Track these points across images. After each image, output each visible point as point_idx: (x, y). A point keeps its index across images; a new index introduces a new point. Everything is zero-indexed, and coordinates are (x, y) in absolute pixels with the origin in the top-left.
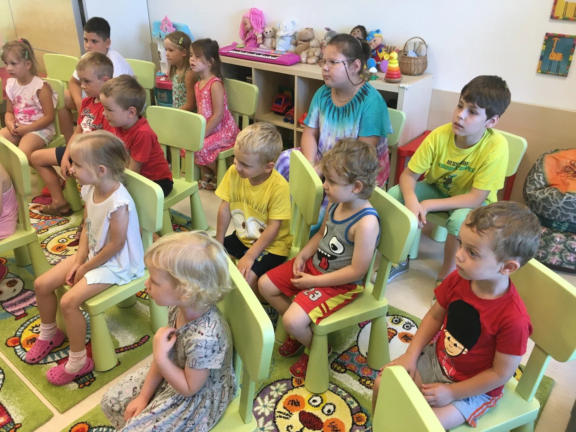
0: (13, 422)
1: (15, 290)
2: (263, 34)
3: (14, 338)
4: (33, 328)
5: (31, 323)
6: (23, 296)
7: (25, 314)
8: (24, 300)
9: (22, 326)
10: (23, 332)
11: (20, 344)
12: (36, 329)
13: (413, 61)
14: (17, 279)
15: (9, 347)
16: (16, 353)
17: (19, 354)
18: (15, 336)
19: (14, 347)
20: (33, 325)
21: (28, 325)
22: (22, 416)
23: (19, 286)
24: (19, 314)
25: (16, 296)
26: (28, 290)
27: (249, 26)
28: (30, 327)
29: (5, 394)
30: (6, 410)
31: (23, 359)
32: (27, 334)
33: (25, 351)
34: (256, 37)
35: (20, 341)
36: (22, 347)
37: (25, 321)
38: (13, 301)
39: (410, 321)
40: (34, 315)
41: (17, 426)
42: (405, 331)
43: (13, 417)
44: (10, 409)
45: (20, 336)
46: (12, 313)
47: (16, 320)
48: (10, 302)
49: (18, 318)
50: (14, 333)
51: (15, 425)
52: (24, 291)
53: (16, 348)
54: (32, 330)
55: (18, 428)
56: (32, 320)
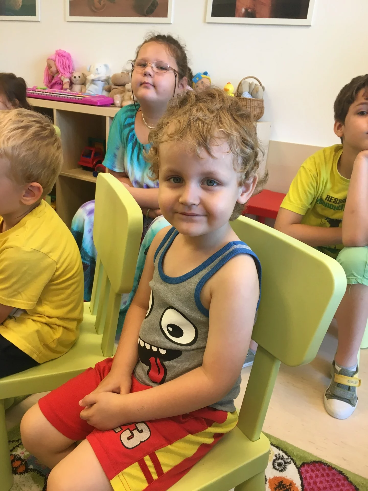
2: (70, 79)
13: (249, 102)
27: (54, 69)
34: (63, 82)
39: (282, 454)
42: (277, 474)
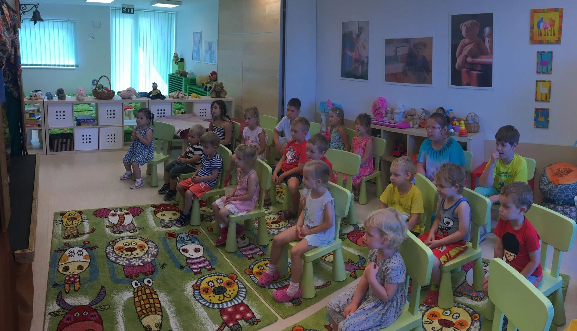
0: (256, 318)
1: (245, 243)
2: (386, 111)
3: (249, 270)
4: (259, 266)
5: (257, 263)
6: (250, 247)
7: (253, 258)
8: (252, 249)
9: (252, 264)
10: (253, 267)
11: (253, 274)
12: (260, 267)
14: (245, 237)
15: (247, 274)
16: (252, 279)
17: (253, 279)
18: (249, 269)
19: (250, 275)
20: (259, 264)
21: (256, 264)
22: (260, 316)
23: (247, 241)
24: (250, 256)
25: (246, 246)
26: (253, 244)
27: (378, 107)
28: (256, 266)
29: (249, 300)
30: (251, 310)
31: (256, 282)
32: (255, 270)
33: (256, 278)
34: (382, 113)
35: (252, 272)
36: (254, 276)
37: (253, 262)
38: (245, 249)
40: (258, 259)
41: (258, 321)
43: (255, 314)
44: (253, 310)
45: (252, 270)
46: (246, 255)
47: (248, 259)
48: (243, 249)
49: (249, 259)
50: (248, 267)
51: (257, 320)
52: (250, 244)
53: (251, 276)
54: (258, 268)
55: (259, 322)
56: (257, 262)
